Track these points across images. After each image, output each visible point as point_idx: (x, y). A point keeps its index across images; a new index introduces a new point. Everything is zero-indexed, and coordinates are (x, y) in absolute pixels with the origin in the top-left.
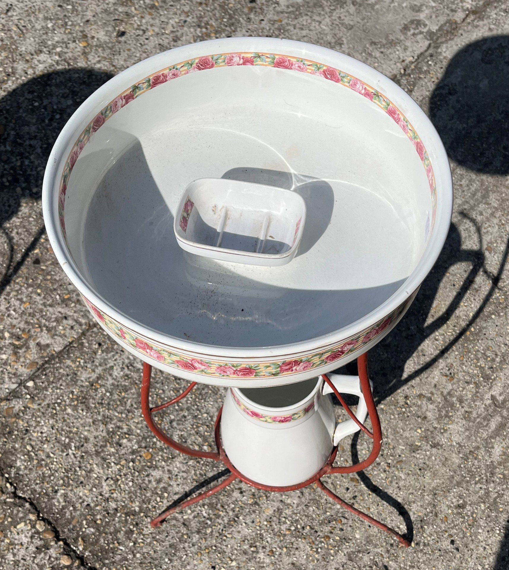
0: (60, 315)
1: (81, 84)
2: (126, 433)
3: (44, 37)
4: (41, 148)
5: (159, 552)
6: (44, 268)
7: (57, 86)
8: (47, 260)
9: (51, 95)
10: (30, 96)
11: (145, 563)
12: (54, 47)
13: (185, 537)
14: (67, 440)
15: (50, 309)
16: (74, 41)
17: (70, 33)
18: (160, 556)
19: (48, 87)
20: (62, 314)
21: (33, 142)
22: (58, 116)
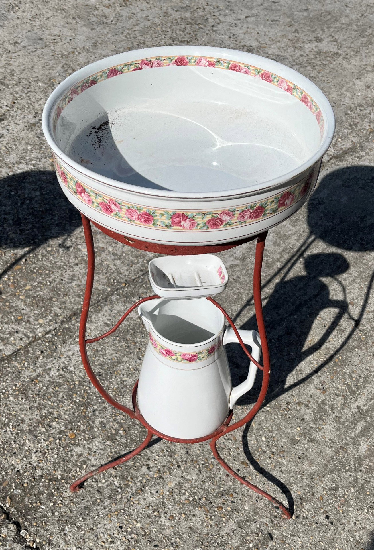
0: (13, 330)
1: (47, 183)
2: (55, 418)
3: (24, 154)
4: (13, 220)
5: (75, 512)
6: (4, 297)
7: (30, 183)
8: (7, 293)
9: (25, 188)
10: (9, 188)
11: (61, 521)
12: (31, 160)
13: (99, 501)
14: (7, 420)
15: (6, 326)
16: (46, 158)
17: (43, 153)
18: (75, 515)
19: (23, 184)
20: (14, 329)
21: (6, 216)
22: (28, 202)
